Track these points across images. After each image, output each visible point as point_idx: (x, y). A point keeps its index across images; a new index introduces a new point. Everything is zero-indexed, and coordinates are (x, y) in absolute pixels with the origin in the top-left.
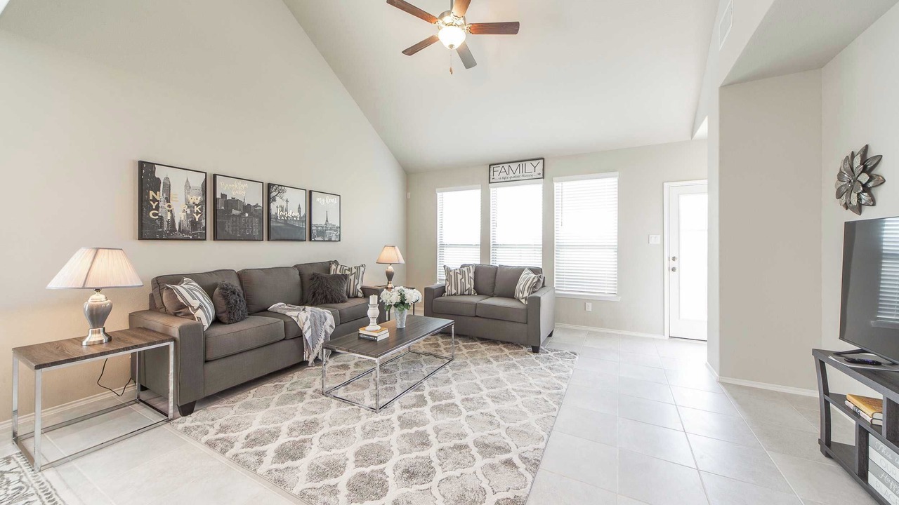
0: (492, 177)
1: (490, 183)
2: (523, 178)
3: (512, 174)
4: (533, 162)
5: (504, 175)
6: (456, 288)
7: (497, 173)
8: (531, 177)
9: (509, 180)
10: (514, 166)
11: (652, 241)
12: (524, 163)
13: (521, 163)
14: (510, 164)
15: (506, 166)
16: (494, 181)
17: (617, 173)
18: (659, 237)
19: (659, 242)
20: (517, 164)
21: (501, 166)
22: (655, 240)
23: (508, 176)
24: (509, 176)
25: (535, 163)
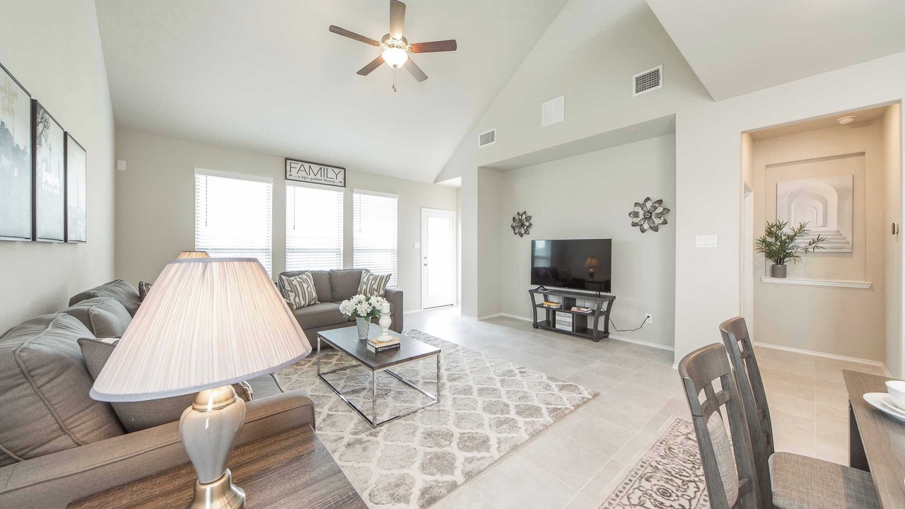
0: (288, 173)
1: (286, 179)
2: (325, 183)
3: (312, 176)
4: (335, 169)
5: (302, 174)
6: (304, 299)
7: (295, 169)
8: (332, 183)
9: (309, 180)
10: (316, 168)
11: (416, 247)
12: (326, 167)
13: (323, 167)
14: (312, 165)
15: (306, 166)
16: (291, 178)
17: (398, 196)
18: (419, 243)
19: (419, 247)
20: (319, 167)
21: (300, 164)
22: (417, 246)
23: (308, 176)
24: (310, 177)
25: (337, 171)
